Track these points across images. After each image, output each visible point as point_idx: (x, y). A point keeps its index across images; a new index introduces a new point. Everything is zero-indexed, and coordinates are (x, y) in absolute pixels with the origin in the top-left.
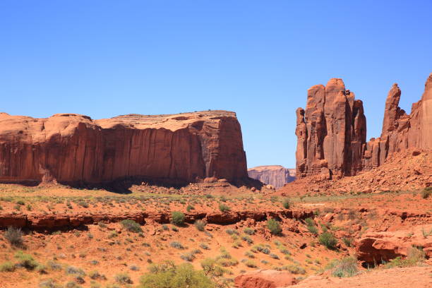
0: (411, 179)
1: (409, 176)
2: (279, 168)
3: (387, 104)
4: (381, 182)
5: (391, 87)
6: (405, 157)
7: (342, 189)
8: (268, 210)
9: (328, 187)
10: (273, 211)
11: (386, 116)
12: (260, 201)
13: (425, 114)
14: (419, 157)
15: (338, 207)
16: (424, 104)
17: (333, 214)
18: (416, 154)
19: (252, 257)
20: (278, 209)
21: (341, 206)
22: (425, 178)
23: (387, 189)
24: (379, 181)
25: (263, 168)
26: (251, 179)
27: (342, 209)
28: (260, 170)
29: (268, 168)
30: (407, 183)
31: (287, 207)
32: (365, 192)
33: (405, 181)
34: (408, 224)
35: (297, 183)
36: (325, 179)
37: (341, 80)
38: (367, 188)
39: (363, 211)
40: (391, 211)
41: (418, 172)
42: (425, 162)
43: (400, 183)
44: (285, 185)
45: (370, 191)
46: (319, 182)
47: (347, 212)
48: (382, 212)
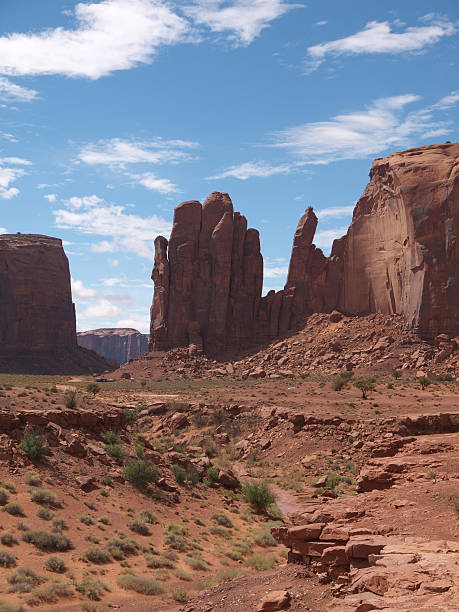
0: (325, 358)
1: (323, 354)
3: (296, 239)
4: (280, 361)
5: (303, 213)
6: (319, 323)
7: (221, 370)
9: (198, 366)
14: (339, 324)
15: (197, 402)
16: (350, 242)
17: (185, 415)
18: (336, 319)
22: (347, 356)
23: (290, 372)
24: (278, 358)
25: (106, 332)
26: (82, 348)
29: (115, 333)
32: (255, 376)
33: (317, 360)
34: (305, 436)
35: (151, 358)
36: (195, 352)
37: (227, 195)
38: (259, 370)
39: (236, 410)
40: (280, 410)
41: (337, 348)
42: (348, 332)
43: (309, 364)
44: (131, 361)
45: (263, 374)
46: (184, 357)
47: (211, 411)
48: (265, 412)
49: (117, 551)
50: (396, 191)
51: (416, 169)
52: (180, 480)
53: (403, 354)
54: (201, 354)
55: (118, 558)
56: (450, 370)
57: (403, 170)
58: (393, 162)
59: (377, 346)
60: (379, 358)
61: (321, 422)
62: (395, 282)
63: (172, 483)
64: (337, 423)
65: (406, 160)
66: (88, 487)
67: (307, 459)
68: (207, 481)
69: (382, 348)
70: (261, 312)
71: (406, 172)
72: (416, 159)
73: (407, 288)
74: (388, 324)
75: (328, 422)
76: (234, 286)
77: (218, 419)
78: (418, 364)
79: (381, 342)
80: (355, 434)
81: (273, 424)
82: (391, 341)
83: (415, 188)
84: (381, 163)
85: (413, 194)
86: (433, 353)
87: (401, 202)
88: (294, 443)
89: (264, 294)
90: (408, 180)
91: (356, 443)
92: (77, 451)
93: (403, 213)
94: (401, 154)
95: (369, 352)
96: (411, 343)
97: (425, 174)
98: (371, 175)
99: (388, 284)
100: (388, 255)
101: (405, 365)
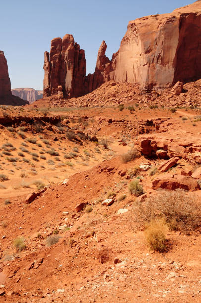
0: (110, 99)
1: (109, 98)
2: (31, 90)
3: (98, 53)
4: (93, 101)
5: (101, 43)
6: (107, 86)
7: (71, 104)
8: (34, 116)
9: (62, 102)
10: (37, 117)
11: (98, 60)
12: (28, 110)
13: (119, 60)
14: (115, 87)
15: (71, 115)
16: (119, 55)
17: (68, 119)
18: (114, 84)
19: (26, 146)
20: (40, 116)
21: (73, 115)
22: (118, 99)
23: (97, 105)
24: (92, 100)
25: (21, 89)
26: (14, 96)
27: (74, 116)
28: (19, 90)
29: (24, 90)
30: (108, 101)
31: (45, 115)
32: (84, 106)
33: (107, 100)
34: (112, 126)
35: (44, 100)
36: (61, 97)
37: (72, 35)
38: (85, 104)
39: (86, 118)
40: (102, 118)
41: (114, 96)
42: (118, 90)
43: (104, 102)
44: (36, 101)
45: (87, 106)
46: (57, 99)
47: (77, 118)
48: (97, 118)
49: (73, 156)
50: (138, 34)
51: (145, 26)
52: (81, 138)
53: (139, 98)
54: (63, 98)
55: (73, 158)
56: (156, 104)
57: (141, 25)
58: (137, 22)
59: (129, 95)
60: (130, 99)
61: (118, 121)
62: (136, 70)
63: (79, 138)
64: (123, 122)
65: (142, 21)
66: (56, 139)
67: (114, 134)
68: (89, 139)
69: (131, 96)
70: (85, 82)
71: (141, 27)
72: (146, 21)
73: (141, 73)
74: (134, 87)
75: (120, 121)
76: (75, 72)
77: (80, 120)
78: (144, 102)
79: (131, 93)
80: (129, 125)
81: (101, 122)
82: (135, 93)
83: (144, 33)
84: (132, 23)
85: (144, 36)
86: (150, 98)
87: (139, 38)
88: (109, 129)
89: (87, 75)
90: (142, 30)
91: (130, 128)
92: (50, 129)
93: (140, 43)
94: (140, 19)
95: (126, 97)
96: (142, 94)
97: (149, 27)
98: (128, 28)
99: (134, 71)
100: (134, 60)
101: (140, 102)
